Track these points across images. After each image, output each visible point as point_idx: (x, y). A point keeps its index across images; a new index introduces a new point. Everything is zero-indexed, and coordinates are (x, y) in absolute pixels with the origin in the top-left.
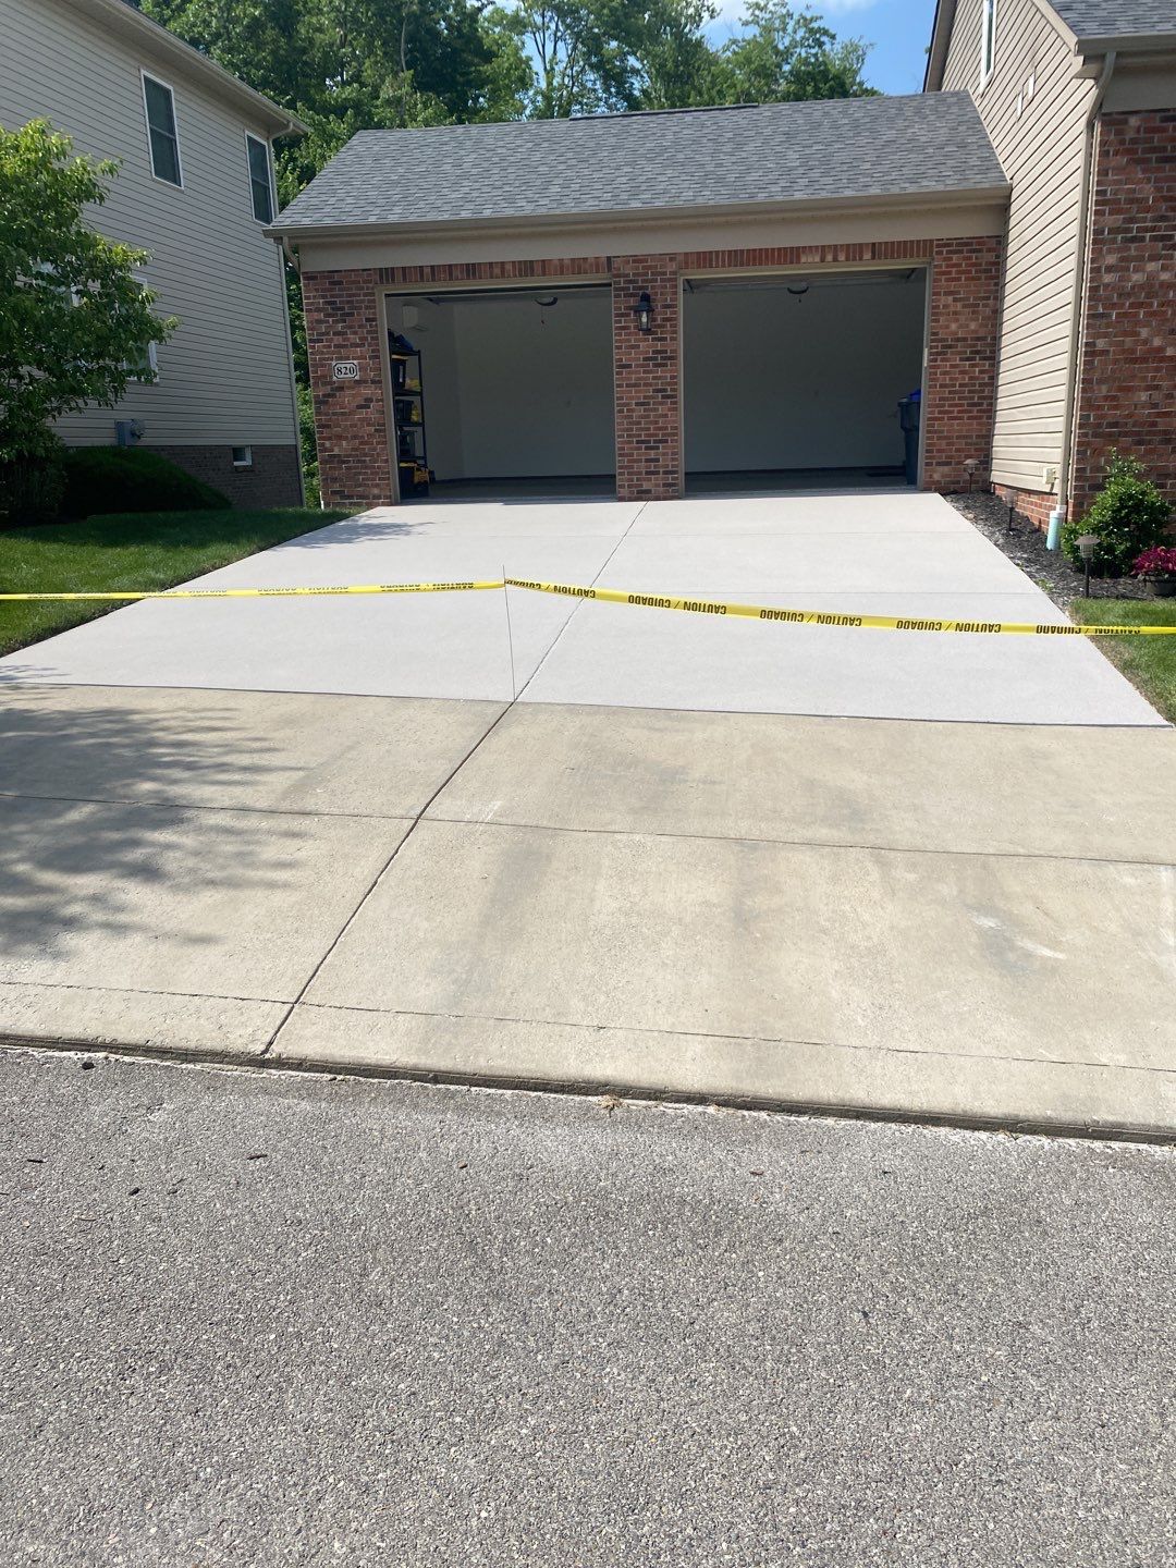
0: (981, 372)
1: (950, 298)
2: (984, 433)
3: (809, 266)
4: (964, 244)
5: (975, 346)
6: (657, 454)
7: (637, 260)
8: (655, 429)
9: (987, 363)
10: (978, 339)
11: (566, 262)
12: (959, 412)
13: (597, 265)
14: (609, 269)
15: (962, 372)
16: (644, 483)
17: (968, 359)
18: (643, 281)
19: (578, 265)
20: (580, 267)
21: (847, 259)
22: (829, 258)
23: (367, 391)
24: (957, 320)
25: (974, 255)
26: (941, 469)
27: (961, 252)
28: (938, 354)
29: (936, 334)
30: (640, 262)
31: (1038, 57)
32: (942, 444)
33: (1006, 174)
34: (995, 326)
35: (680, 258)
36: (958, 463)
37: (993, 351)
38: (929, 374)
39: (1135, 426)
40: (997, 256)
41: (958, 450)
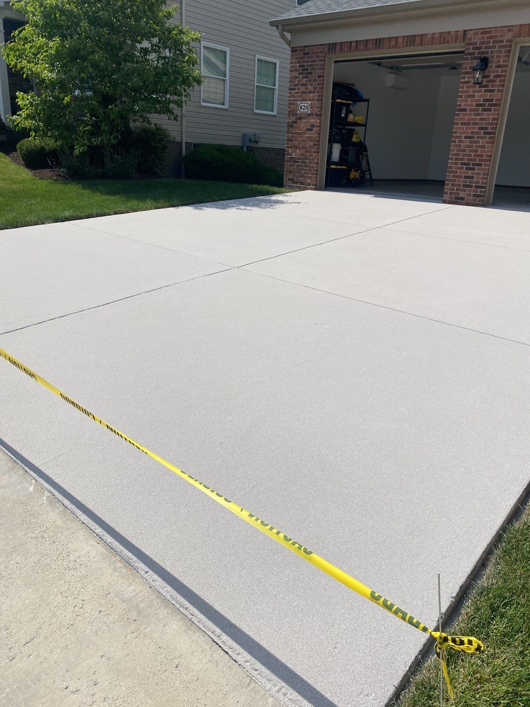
6: (473, 173)
8: (476, 156)
11: (436, 35)
13: (457, 37)
14: (464, 39)
16: (460, 192)
18: (486, 48)
23: (312, 120)
30: (486, 33)
35: (516, 29)
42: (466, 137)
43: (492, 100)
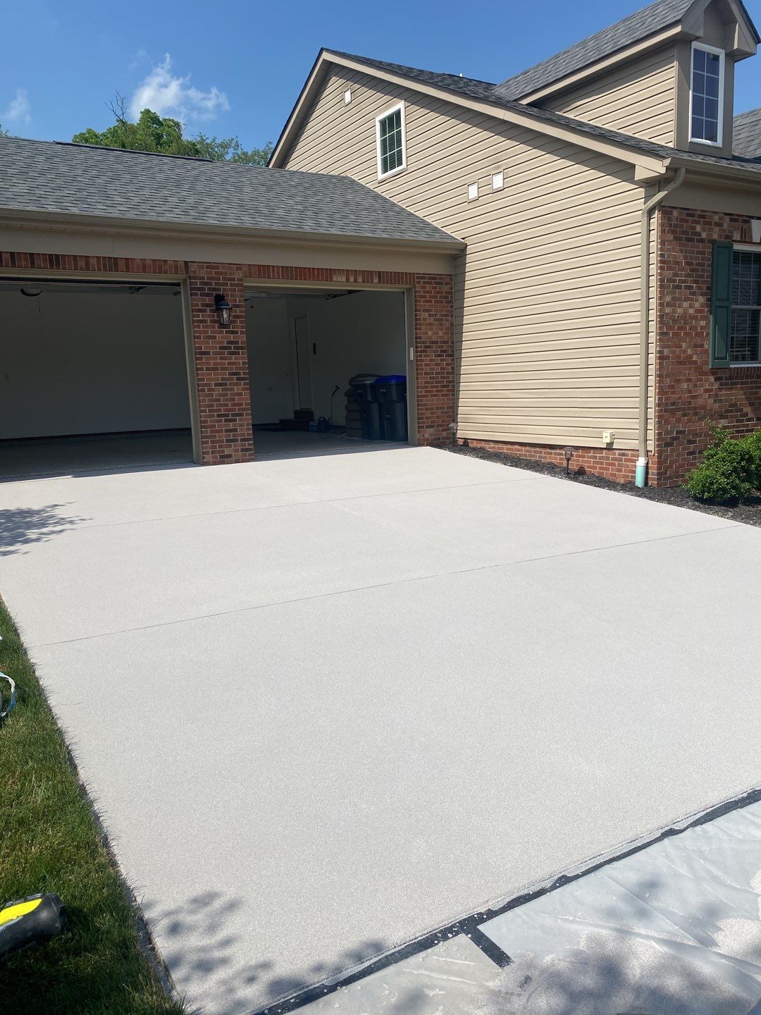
0: (447, 364)
1: (427, 314)
2: (451, 405)
3: (338, 284)
4: (432, 278)
5: (442, 347)
6: (235, 425)
7: (210, 266)
9: (450, 358)
10: (444, 342)
11: (148, 262)
12: (437, 391)
13: (176, 267)
15: (436, 365)
16: (225, 449)
17: (439, 356)
18: (216, 284)
19: (159, 266)
20: (160, 268)
21: (363, 282)
22: (352, 279)
24: (431, 329)
25: (438, 286)
26: (428, 430)
27: (431, 283)
28: (422, 351)
29: (420, 338)
30: (213, 268)
31: (507, 163)
32: (428, 414)
33: (453, 235)
34: (452, 334)
35: (245, 269)
36: (438, 426)
37: (453, 351)
38: (417, 365)
39: (682, 404)
40: (451, 288)
41: (438, 417)
42: (216, 385)
43: (237, 342)
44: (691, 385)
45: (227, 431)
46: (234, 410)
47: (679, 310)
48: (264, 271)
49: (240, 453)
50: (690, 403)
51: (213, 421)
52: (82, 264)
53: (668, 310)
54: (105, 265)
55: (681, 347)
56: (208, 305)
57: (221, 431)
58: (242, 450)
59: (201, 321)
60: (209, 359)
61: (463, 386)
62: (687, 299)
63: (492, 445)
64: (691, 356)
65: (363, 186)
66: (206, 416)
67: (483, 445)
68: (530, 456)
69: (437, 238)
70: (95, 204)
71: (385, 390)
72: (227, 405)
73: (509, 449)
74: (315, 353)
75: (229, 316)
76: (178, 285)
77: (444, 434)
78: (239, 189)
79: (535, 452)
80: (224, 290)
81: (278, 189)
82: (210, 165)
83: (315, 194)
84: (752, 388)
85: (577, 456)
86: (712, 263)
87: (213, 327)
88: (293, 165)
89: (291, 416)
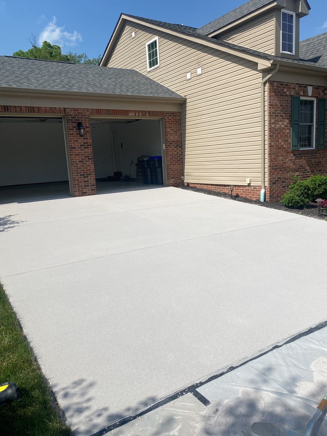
0: (179, 151)
1: (170, 129)
2: (181, 168)
3: (131, 116)
4: (172, 113)
5: (177, 143)
6: (88, 179)
7: (75, 110)
8: (86, 170)
9: (180, 148)
10: (178, 141)
11: (48, 108)
12: (175, 163)
13: (60, 110)
15: (175, 151)
16: (84, 190)
17: (176, 147)
18: (78, 118)
19: (52, 110)
20: (53, 111)
21: (142, 115)
22: (137, 114)
24: (172, 136)
25: (175, 117)
26: (172, 180)
27: (171, 116)
28: (168, 146)
29: (167, 140)
30: (76, 110)
31: (203, 63)
32: (172, 172)
33: (180, 94)
34: (181, 138)
35: (91, 110)
36: (176, 178)
37: (182, 145)
38: (166, 152)
39: (280, 166)
40: (180, 118)
41: (176, 174)
42: (79, 162)
43: (88, 143)
44: (283, 158)
45: (84, 182)
46: (87, 172)
47: (278, 126)
48: (99, 111)
49: (90, 191)
50: (283, 165)
51: (78, 178)
52: (18, 109)
53: (273, 126)
54: (29, 110)
55: (279, 141)
56: (74, 127)
57: (81, 182)
58: (92, 190)
59: (72, 134)
60: (76, 150)
61: (186, 160)
62: (281, 121)
63: (199, 185)
64: (283, 145)
65: (141, 74)
66: (75, 175)
67: (195, 185)
68: (216, 190)
69: (174, 96)
70: (23, 83)
71: (153, 163)
72: (84, 170)
73: (206, 187)
74: (122, 147)
75: (84, 131)
76: (61, 118)
77: (179, 181)
78: (87, 76)
79: (218, 188)
80: (81, 120)
81: (104, 76)
82: (74, 66)
83: (120, 78)
84: (309, 158)
85: (236, 189)
86: (291, 105)
87: (77, 136)
88: (110, 65)
89: (112, 174)
